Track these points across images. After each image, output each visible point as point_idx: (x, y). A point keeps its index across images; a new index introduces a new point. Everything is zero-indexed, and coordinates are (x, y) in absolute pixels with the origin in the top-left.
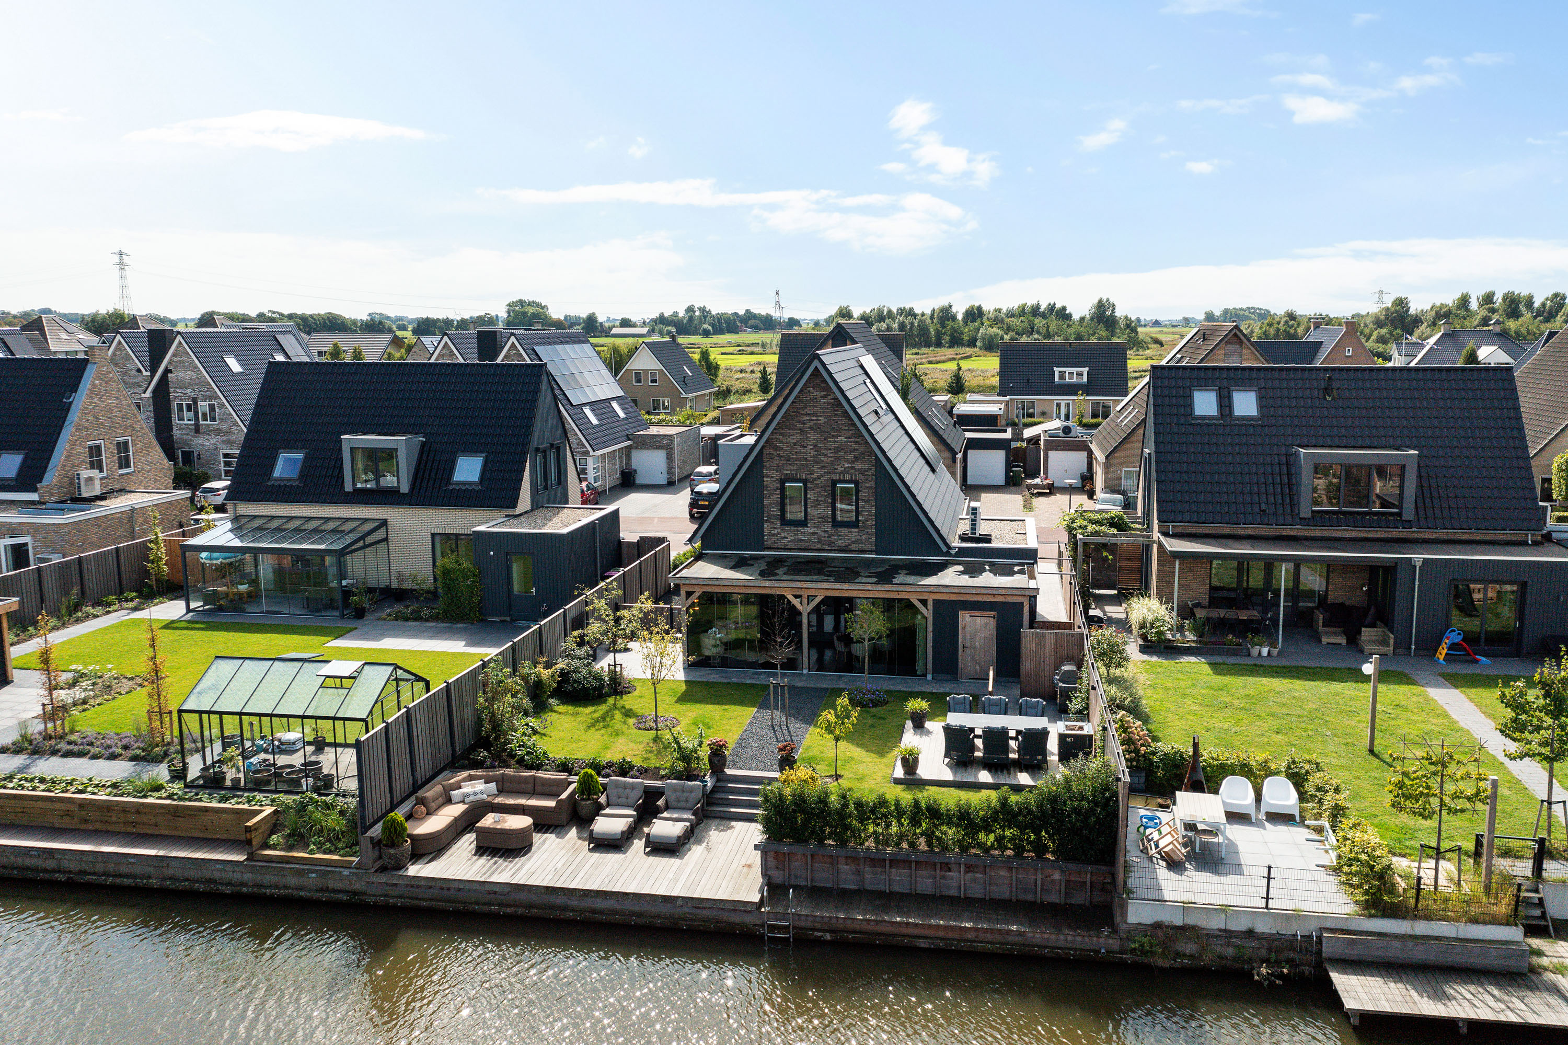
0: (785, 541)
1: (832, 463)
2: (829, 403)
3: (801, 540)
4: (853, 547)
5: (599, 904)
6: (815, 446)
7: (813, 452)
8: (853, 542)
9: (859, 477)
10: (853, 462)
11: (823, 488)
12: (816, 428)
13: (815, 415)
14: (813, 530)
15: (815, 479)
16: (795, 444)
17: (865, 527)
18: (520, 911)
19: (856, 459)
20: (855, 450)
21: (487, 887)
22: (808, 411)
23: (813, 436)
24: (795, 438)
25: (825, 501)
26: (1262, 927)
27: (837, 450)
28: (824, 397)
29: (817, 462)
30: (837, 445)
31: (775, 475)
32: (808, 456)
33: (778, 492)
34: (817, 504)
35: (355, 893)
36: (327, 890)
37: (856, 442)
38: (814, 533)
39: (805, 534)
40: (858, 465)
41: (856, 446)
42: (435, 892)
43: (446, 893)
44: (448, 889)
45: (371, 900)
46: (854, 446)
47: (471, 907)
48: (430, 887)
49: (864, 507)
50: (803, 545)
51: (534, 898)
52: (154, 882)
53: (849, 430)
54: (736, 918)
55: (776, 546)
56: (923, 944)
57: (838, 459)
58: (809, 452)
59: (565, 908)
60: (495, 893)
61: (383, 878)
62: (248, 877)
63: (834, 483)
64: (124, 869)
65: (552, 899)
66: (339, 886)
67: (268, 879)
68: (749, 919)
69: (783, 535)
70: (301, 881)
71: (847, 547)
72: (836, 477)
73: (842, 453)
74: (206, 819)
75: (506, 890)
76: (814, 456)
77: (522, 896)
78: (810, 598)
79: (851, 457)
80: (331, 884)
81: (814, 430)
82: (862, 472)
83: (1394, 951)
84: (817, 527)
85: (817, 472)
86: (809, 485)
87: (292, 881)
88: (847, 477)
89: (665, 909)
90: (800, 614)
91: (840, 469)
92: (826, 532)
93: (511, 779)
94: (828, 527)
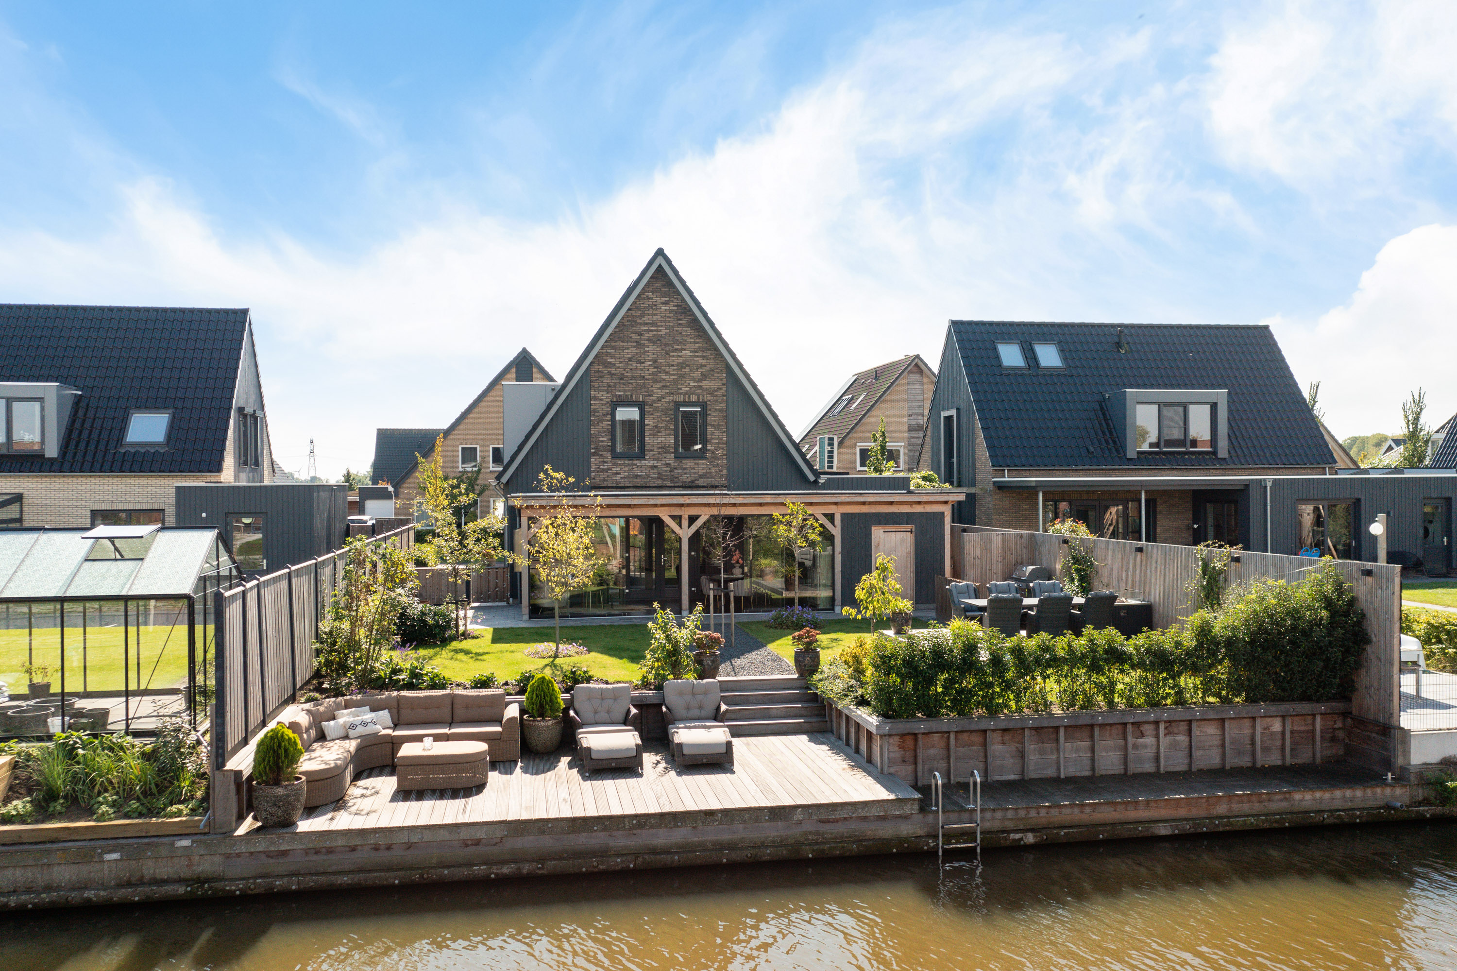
0: (618, 477)
1: (675, 382)
2: (671, 311)
3: (637, 476)
4: (701, 482)
6: (655, 361)
7: (652, 369)
8: (701, 476)
9: (707, 397)
10: (700, 381)
11: (665, 412)
12: (656, 340)
13: (654, 324)
14: (652, 463)
15: (654, 402)
16: (630, 359)
17: (716, 458)
18: (526, 868)
19: (704, 377)
20: (702, 366)
21: (464, 835)
22: (646, 319)
23: (652, 350)
24: (628, 353)
25: (666, 428)
27: (681, 366)
28: (666, 303)
29: (656, 381)
30: (680, 360)
31: (605, 397)
32: (646, 374)
33: (609, 417)
34: (656, 431)
35: (200, 880)
36: (140, 882)
37: (704, 357)
38: (653, 467)
39: (642, 468)
40: (706, 384)
41: (704, 362)
42: (363, 856)
43: (382, 857)
44: (389, 848)
45: (235, 888)
46: (701, 361)
47: (434, 875)
48: (353, 849)
49: (713, 434)
50: (639, 482)
53: (695, 343)
54: (886, 831)
55: (605, 484)
57: (682, 376)
58: (648, 369)
60: (478, 843)
63: (678, 405)
68: (907, 830)
69: (614, 470)
71: (692, 482)
72: (680, 398)
73: (687, 370)
75: (499, 834)
76: (653, 374)
77: (527, 843)
79: (697, 374)
80: (151, 868)
81: (654, 343)
82: (711, 392)
84: (658, 459)
85: (658, 392)
86: (647, 409)
87: (65, 874)
88: (694, 398)
91: (685, 389)
92: (668, 465)
94: (670, 459)
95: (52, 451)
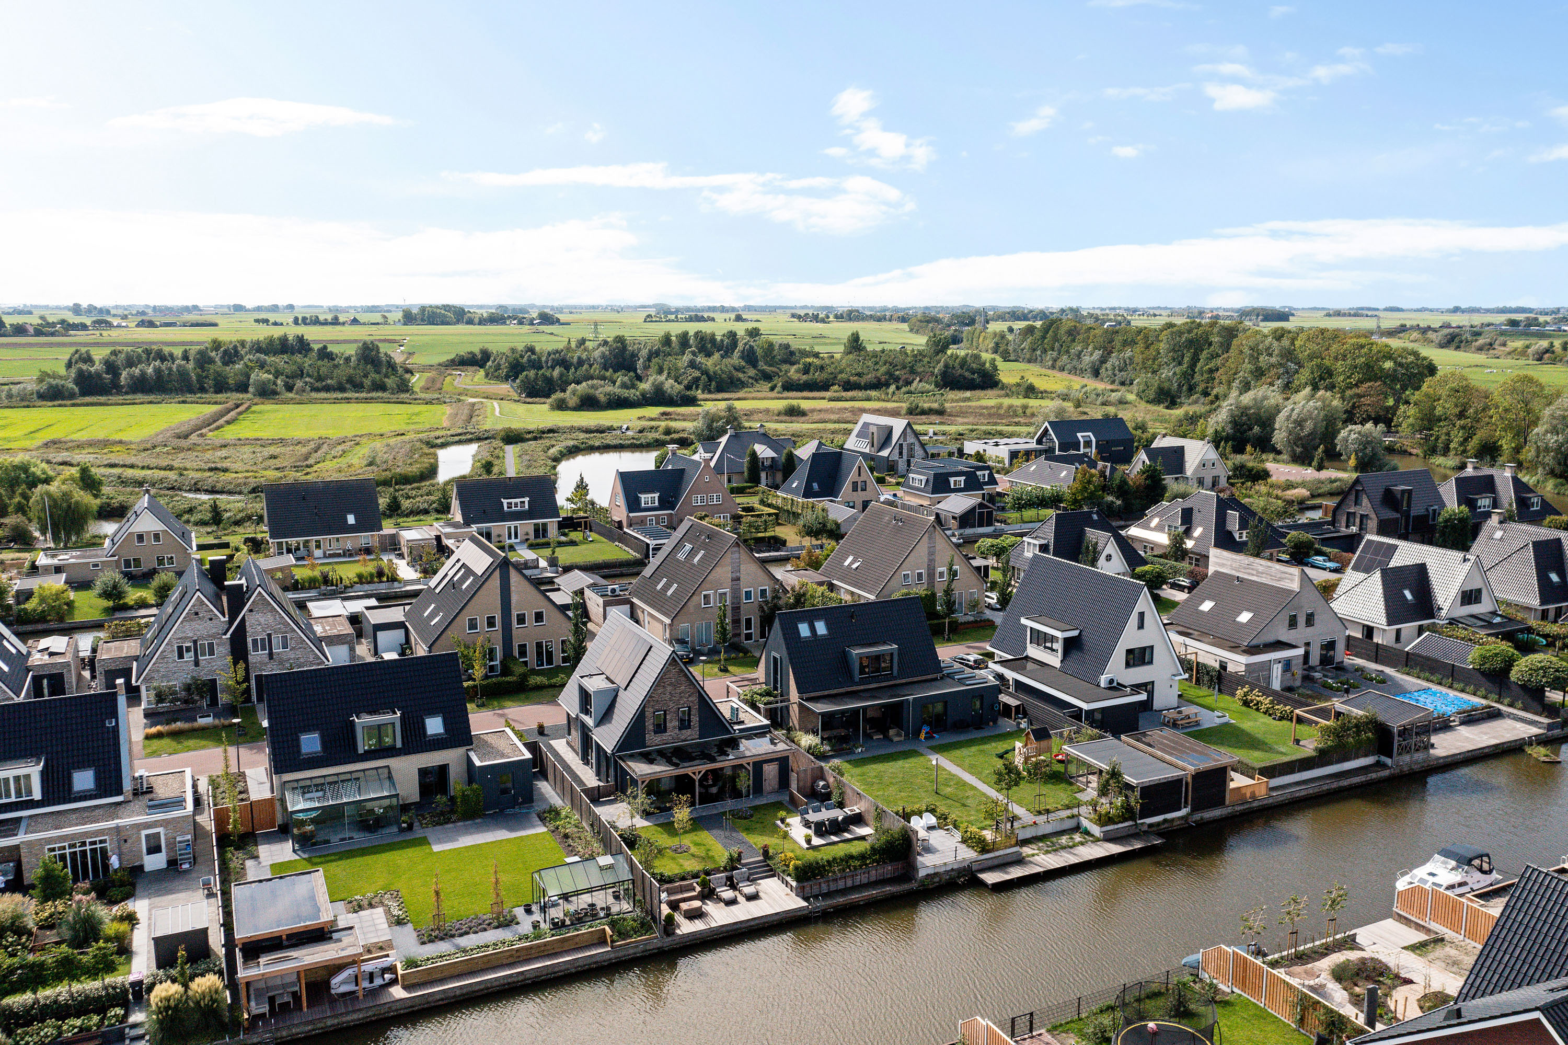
0: (657, 741)
1: (678, 699)
2: (676, 671)
3: (664, 739)
4: (689, 738)
5: (752, 923)
6: (670, 692)
9: (691, 704)
10: (688, 697)
11: (674, 712)
12: (671, 684)
13: (670, 677)
15: (670, 709)
16: (660, 693)
17: (694, 727)
19: (690, 696)
20: (689, 691)
22: (667, 676)
23: (669, 688)
24: (660, 691)
25: (675, 718)
26: (955, 867)
27: (680, 693)
28: (674, 668)
29: (671, 700)
30: (680, 691)
31: (651, 710)
32: (667, 698)
33: (652, 717)
34: (671, 721)
35: (658, 948)
36: (646, 951)
37: (689, 688)
38: (670, 735)
39: (666, 736)
40: (690, 699)
49: (693, 718)
50: (665, 741)
51: (729, 928)
52: (573, 970)
53: (686, 683)
54: (799, 914)
55: (652, 744)
56: (861, 903)
57: (681, 697)
58: (668, 696)
59: (740, 928)
61: (670, 939)
62: (612, 956)
63: (679, 708)
64: (556, 969)
65: (735, 927)
66: (651, 948)
67: (621, 954)
68: (804, 912)
69: (655, 738)
70: (635, 950)
71: (686, 738)
72: (680, 706)
73: (683, 694)
74: (577, 940)
76: (670, 698)
77: (724, 929)
78: (699, 772)
79: (687, 695)
80: (648, 947)
82: (692, 702)
83: (990, 863)
84: (672, 731)
85: (671, 705)
86: (667, 712)
87: (631, 951)
88: (685, 705)
89: (776, 918)
90: (694, 780)
91: (682, 702)
92: (676, 733)
93: (671, 889)
94: (677, 731)
95: (399, 744)
